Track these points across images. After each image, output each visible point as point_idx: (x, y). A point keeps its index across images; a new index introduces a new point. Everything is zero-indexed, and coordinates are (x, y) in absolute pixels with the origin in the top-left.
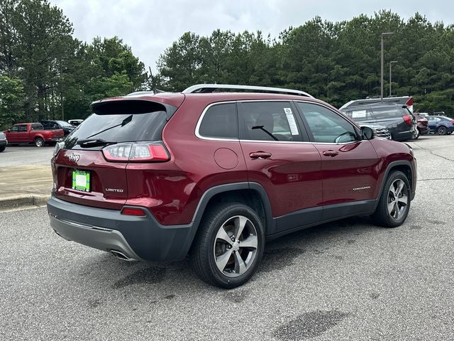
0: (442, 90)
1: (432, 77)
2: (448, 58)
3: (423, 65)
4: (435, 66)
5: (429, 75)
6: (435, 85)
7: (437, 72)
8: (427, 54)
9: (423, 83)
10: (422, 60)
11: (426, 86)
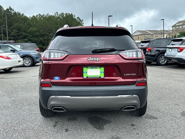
0: (22, 39)
1: (18, 34)
2: (24, 27)
3: (14, 28)
4: (19, 29)
5: (17, 33)
6: (20, 37)
7: (20, 32)
8: (16, 24)
9: (15, 36)
10: (14, 26)
11: (16, 37)
